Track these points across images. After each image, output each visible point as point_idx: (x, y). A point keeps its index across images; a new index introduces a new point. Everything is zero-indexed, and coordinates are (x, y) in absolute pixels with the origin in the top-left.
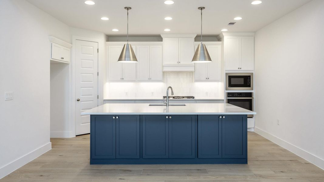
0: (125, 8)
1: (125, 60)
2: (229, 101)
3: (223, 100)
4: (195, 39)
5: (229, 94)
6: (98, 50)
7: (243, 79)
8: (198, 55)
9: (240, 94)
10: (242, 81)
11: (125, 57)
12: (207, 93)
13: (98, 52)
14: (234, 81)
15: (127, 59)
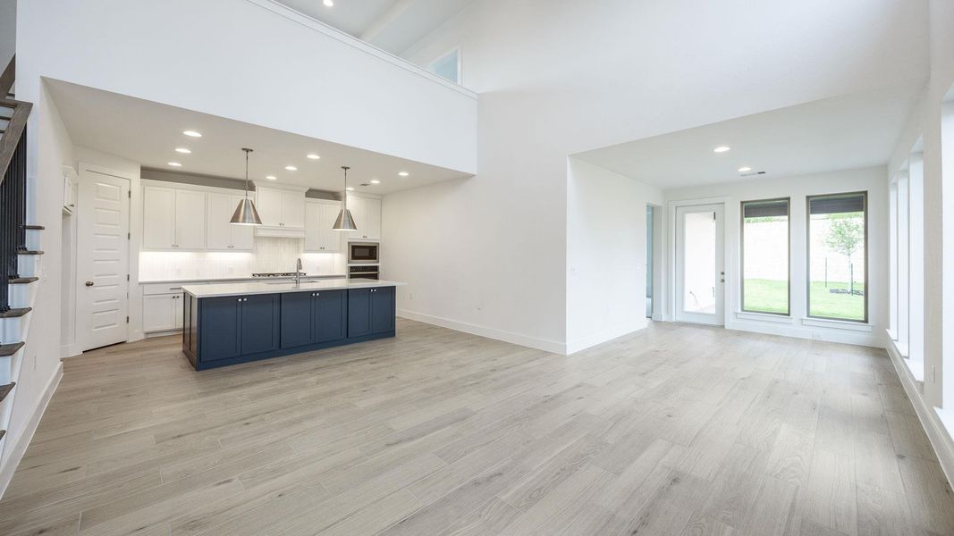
0: (243, 149)
1: (244, 222)
2: (352, 277)
3: (344, 277)
4: (306, 193)
5: (352, 269)
6: (130, 193)
7: (367, 250)
8: (342, 223)
9: (365, 269)
10: (366, 253)
11: (244, 218)
12: (318, 268)
13: (130, 196)
14: (357, 252)
15: (247, 220)
